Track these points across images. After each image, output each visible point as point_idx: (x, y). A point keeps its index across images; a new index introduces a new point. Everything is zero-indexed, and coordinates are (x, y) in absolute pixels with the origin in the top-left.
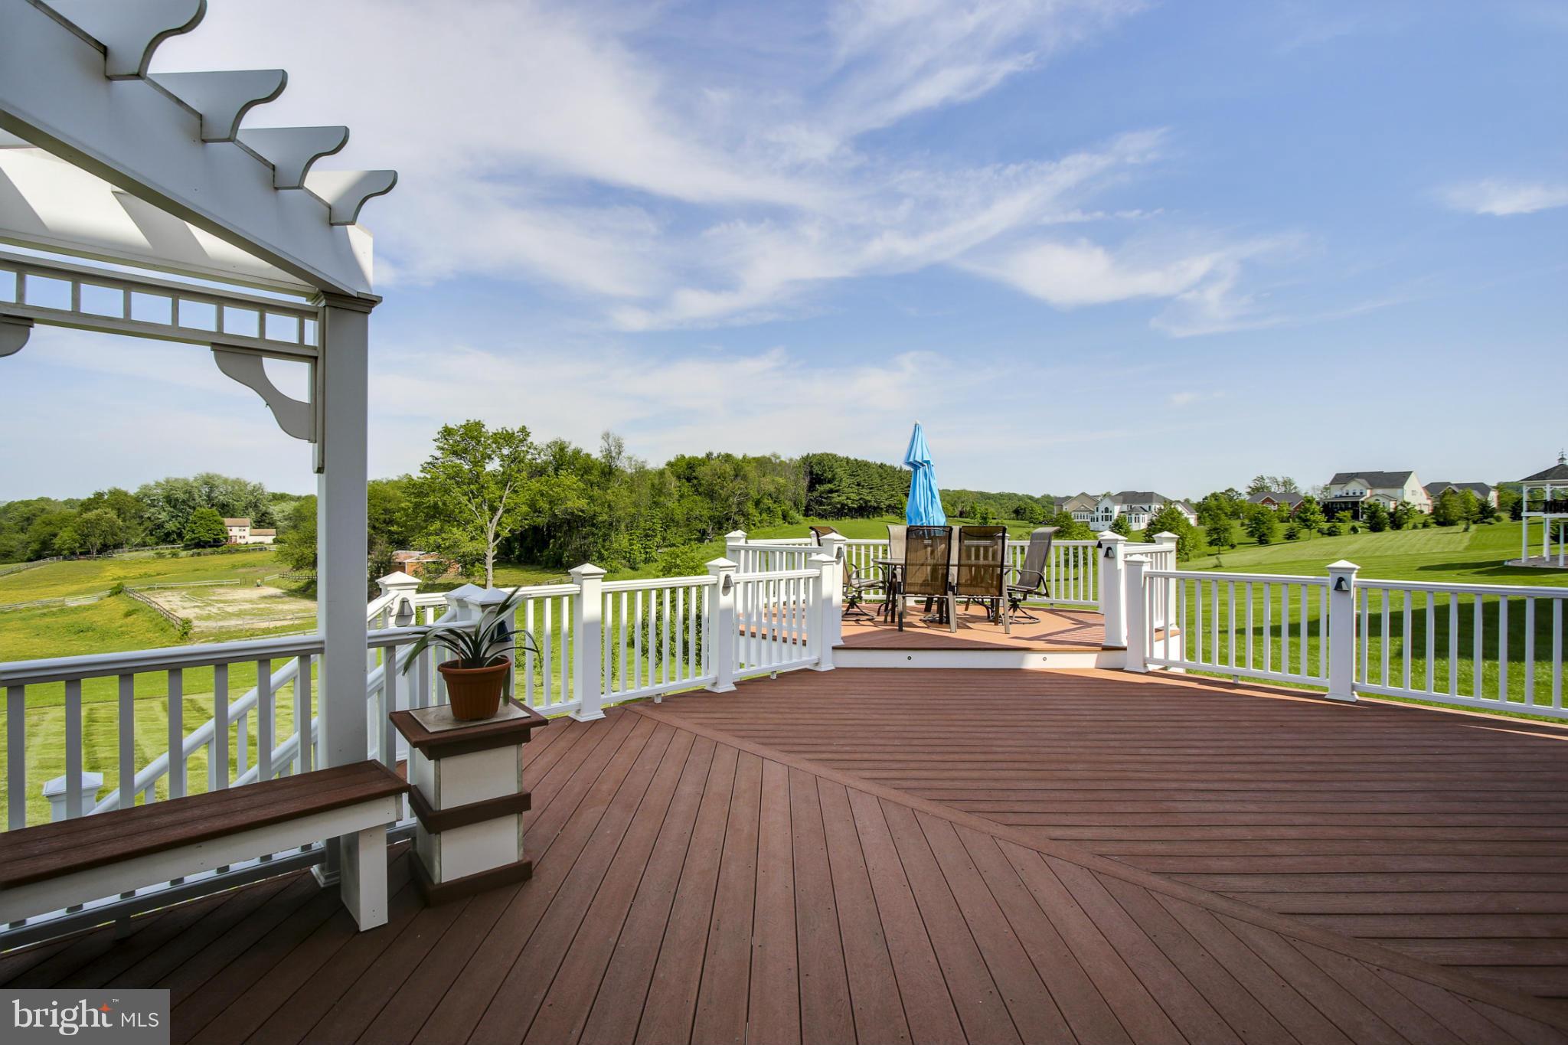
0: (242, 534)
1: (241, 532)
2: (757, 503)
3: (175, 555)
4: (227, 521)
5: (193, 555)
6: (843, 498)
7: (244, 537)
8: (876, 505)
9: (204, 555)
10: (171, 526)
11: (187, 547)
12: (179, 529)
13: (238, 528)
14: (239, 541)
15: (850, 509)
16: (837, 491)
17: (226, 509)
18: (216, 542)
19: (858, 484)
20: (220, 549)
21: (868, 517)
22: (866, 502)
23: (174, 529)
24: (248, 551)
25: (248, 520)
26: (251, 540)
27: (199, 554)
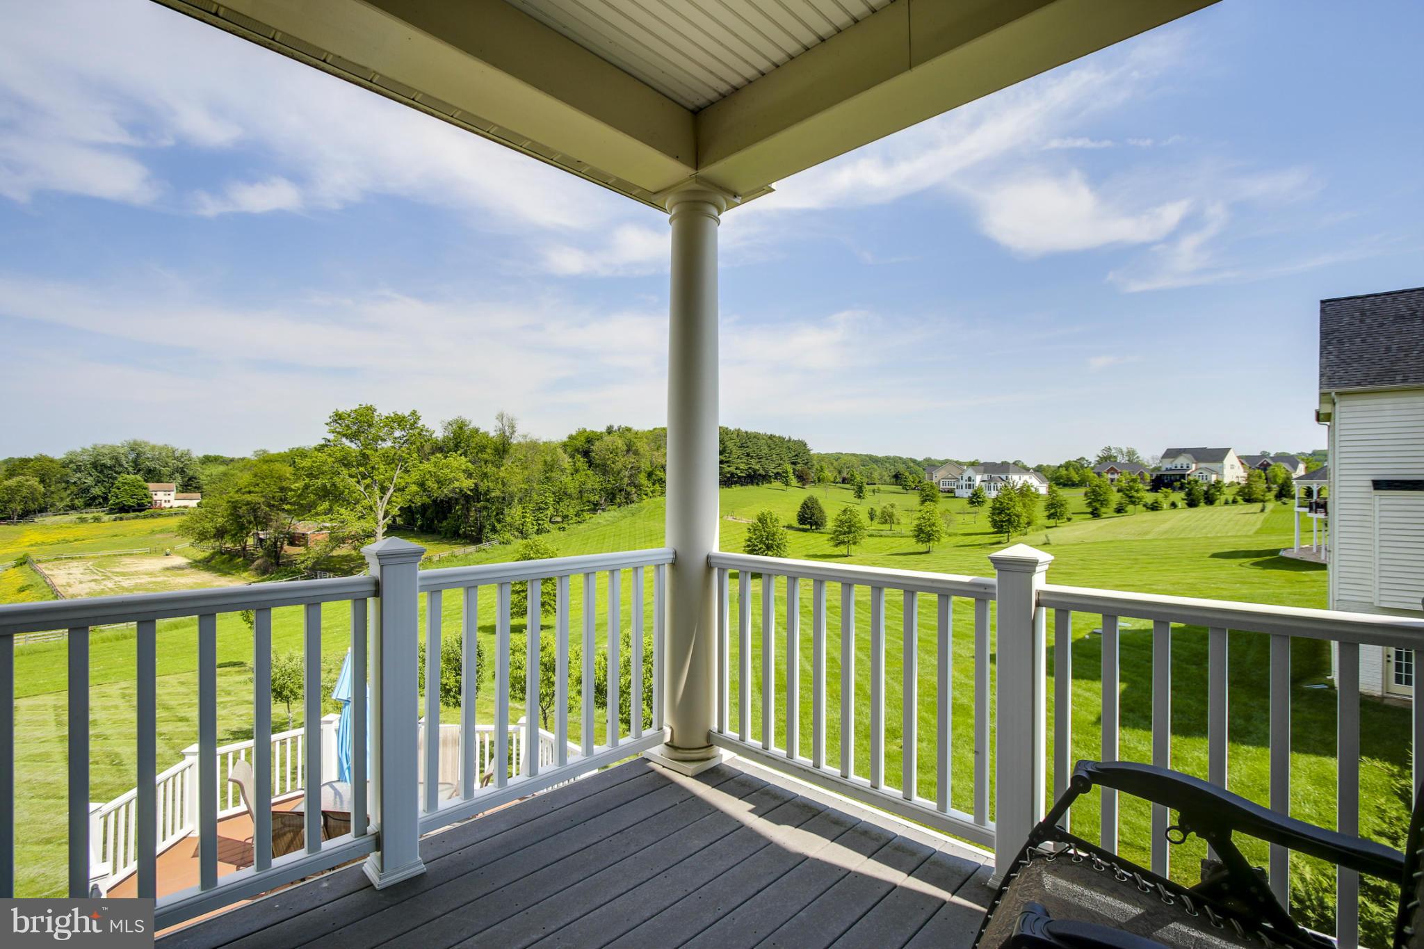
0: (167, 498)
1: (166, 497)
2: (650, 475)
3: (97, 520)
4: (151, 486)
5: (115, 520)
6: (732, 469)
7: (169, 501)
8: (764, 473)
9: (127, 519)
10: (96, 491)
11: (111, 512)
12: (104, 493)
13: (163, 493)
14: (164, 505)
15: (739, 477)
16: (727, 462)
17: (152, 475)
18: (139, 507)
19: (748, 455)
20: (142, 514)
21: (758, 484)
22: (755, 471)
23: (99, 493)
24: (171, 515)
25: (173, 485)
26: (176, 504)
27: (121, 519)
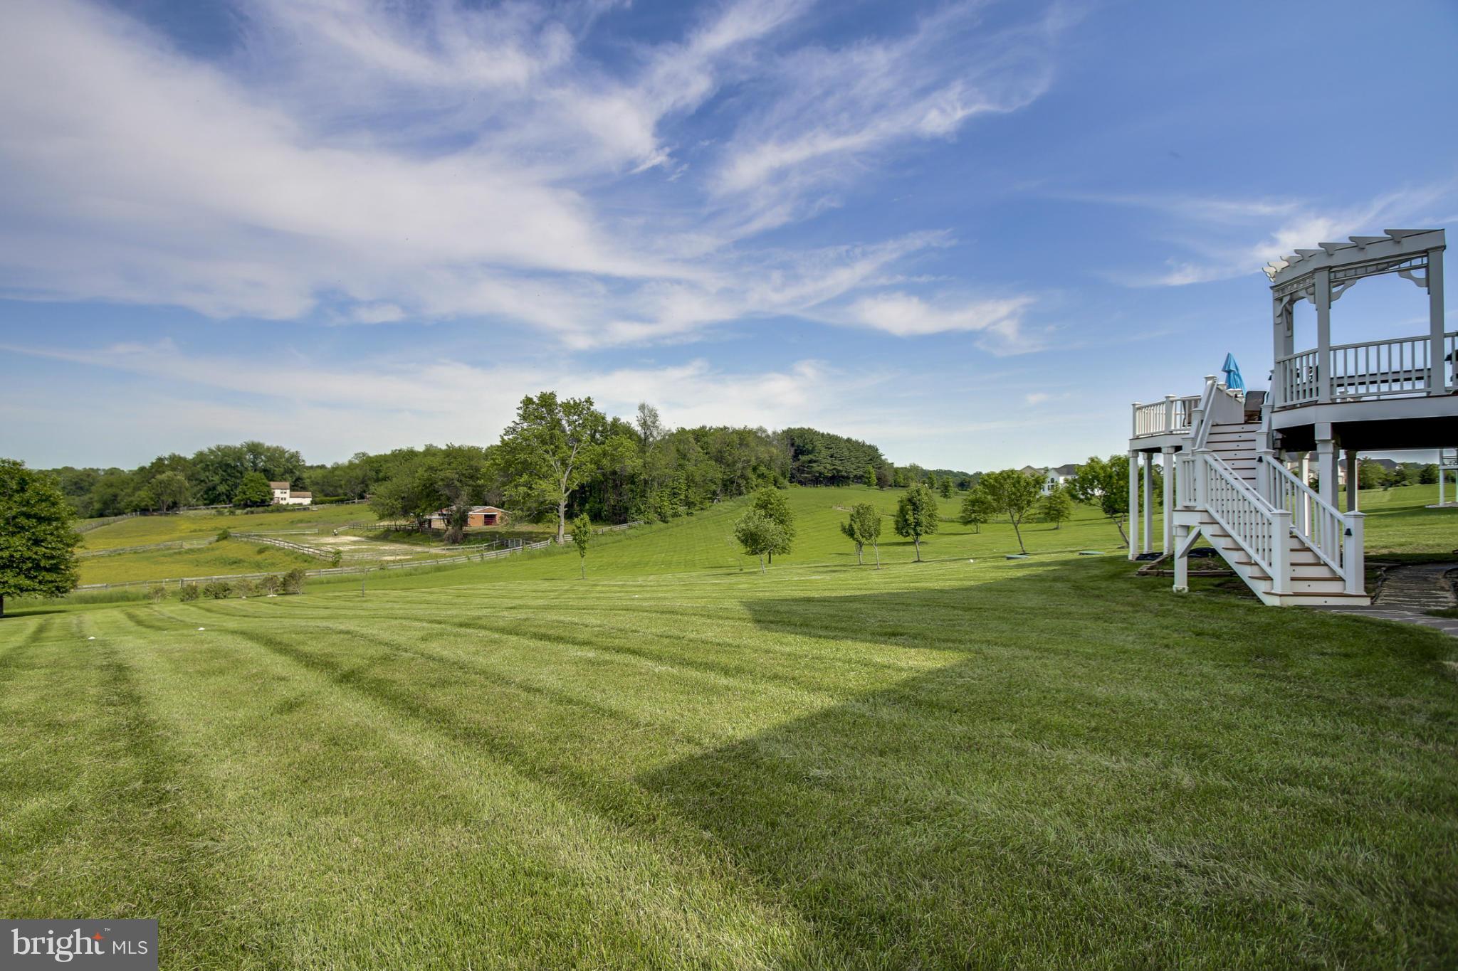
0: (283, 496)
1: (283, 495)
2: (755, 469)
3: (232, 513)
4: (273, 484)
5: (247, 513)
6: (821, 468)
7: (285, 499)
8: (846, 475)
9: (257, 513)
10: (222, 488)
11: (237, 506)
12: (227, 491)
13: (279, 491)
14: (281, 502)
15: (826, 478)
16: (815, 462)
17: (269, 475)
18: (263, 503)
19: (832, 456)
20: (270, 508)
21: (838, 486)
22: (838, 471)
23: (224, 491)
24: (293, 510)
25: (287, 484)
26: (292, 501)
27: (252, 513)
